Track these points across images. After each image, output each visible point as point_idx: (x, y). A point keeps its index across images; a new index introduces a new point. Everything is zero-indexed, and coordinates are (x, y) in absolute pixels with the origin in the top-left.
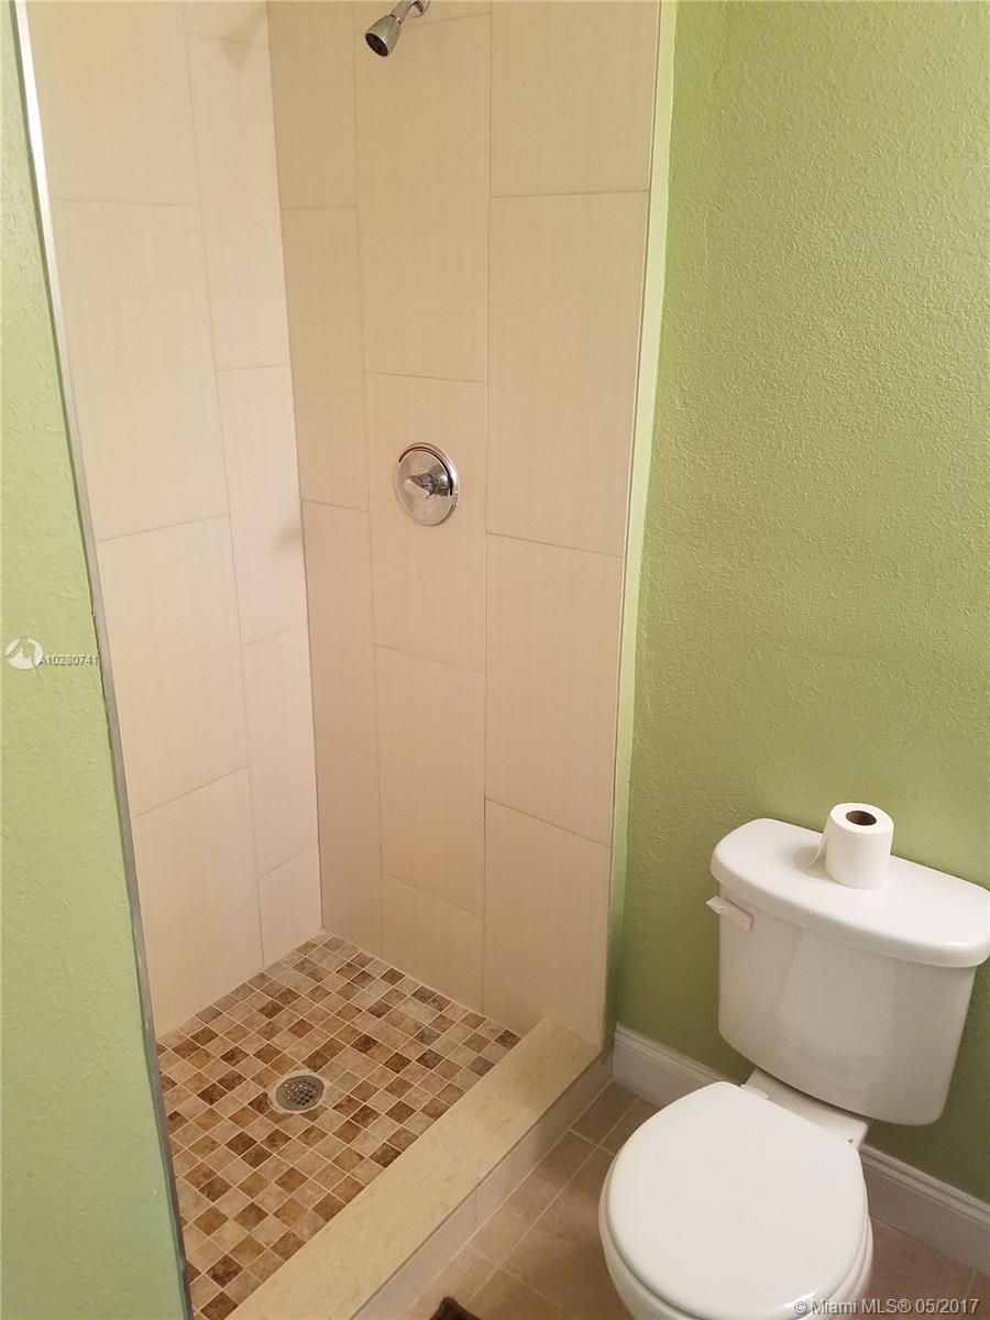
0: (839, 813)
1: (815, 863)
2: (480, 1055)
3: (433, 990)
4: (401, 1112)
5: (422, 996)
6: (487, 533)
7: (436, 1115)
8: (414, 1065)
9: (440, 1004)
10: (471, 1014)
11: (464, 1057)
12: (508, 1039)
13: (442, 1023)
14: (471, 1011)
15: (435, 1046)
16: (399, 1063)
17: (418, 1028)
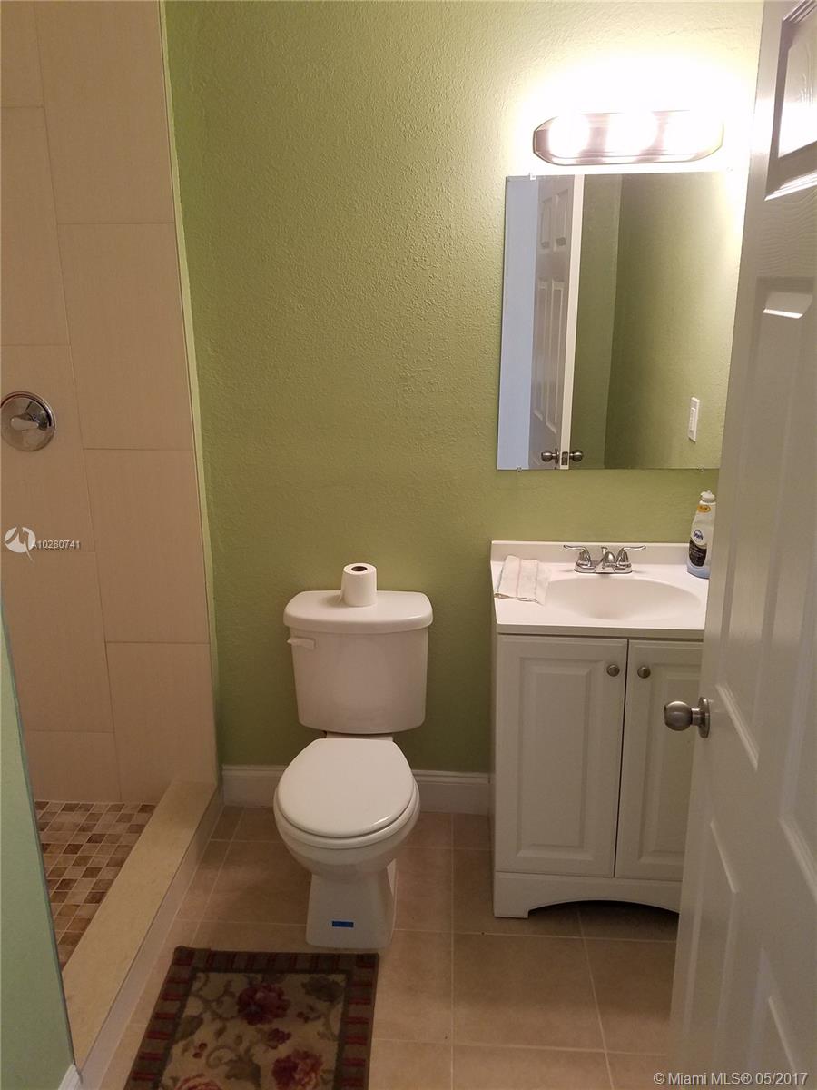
0: (348, 569)
1: (341, 602)
2: (131, 823)
3: (76, 802)
4: (92, 872)
5: (69, 808)
6: (84, 449)
7: (120, 864)
8: (86, 845)
9: (87, 808)
10: (112, 806)
11: (121, 828)
12: (147, 809)
13: (94, 817)
14: (112, 803)
15: (96, 830)
16: (74, 848)
17: (77, 826)
